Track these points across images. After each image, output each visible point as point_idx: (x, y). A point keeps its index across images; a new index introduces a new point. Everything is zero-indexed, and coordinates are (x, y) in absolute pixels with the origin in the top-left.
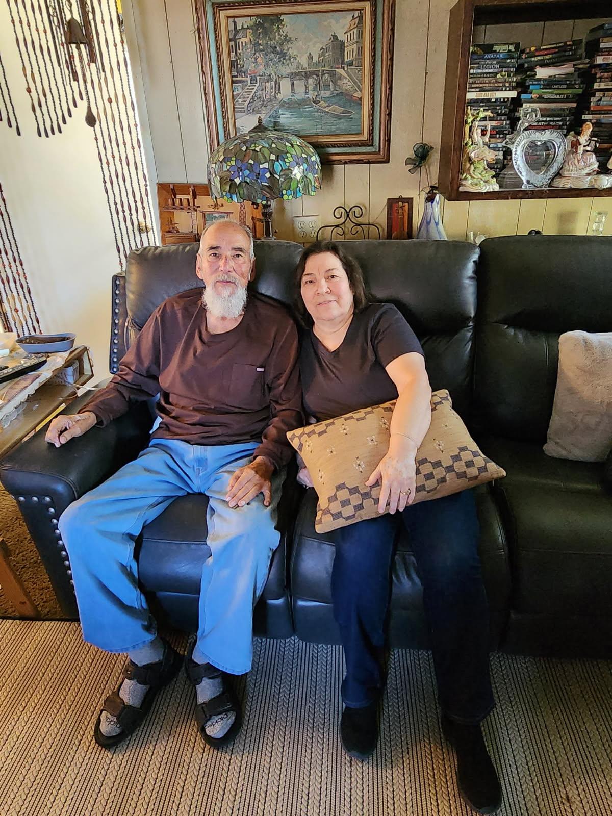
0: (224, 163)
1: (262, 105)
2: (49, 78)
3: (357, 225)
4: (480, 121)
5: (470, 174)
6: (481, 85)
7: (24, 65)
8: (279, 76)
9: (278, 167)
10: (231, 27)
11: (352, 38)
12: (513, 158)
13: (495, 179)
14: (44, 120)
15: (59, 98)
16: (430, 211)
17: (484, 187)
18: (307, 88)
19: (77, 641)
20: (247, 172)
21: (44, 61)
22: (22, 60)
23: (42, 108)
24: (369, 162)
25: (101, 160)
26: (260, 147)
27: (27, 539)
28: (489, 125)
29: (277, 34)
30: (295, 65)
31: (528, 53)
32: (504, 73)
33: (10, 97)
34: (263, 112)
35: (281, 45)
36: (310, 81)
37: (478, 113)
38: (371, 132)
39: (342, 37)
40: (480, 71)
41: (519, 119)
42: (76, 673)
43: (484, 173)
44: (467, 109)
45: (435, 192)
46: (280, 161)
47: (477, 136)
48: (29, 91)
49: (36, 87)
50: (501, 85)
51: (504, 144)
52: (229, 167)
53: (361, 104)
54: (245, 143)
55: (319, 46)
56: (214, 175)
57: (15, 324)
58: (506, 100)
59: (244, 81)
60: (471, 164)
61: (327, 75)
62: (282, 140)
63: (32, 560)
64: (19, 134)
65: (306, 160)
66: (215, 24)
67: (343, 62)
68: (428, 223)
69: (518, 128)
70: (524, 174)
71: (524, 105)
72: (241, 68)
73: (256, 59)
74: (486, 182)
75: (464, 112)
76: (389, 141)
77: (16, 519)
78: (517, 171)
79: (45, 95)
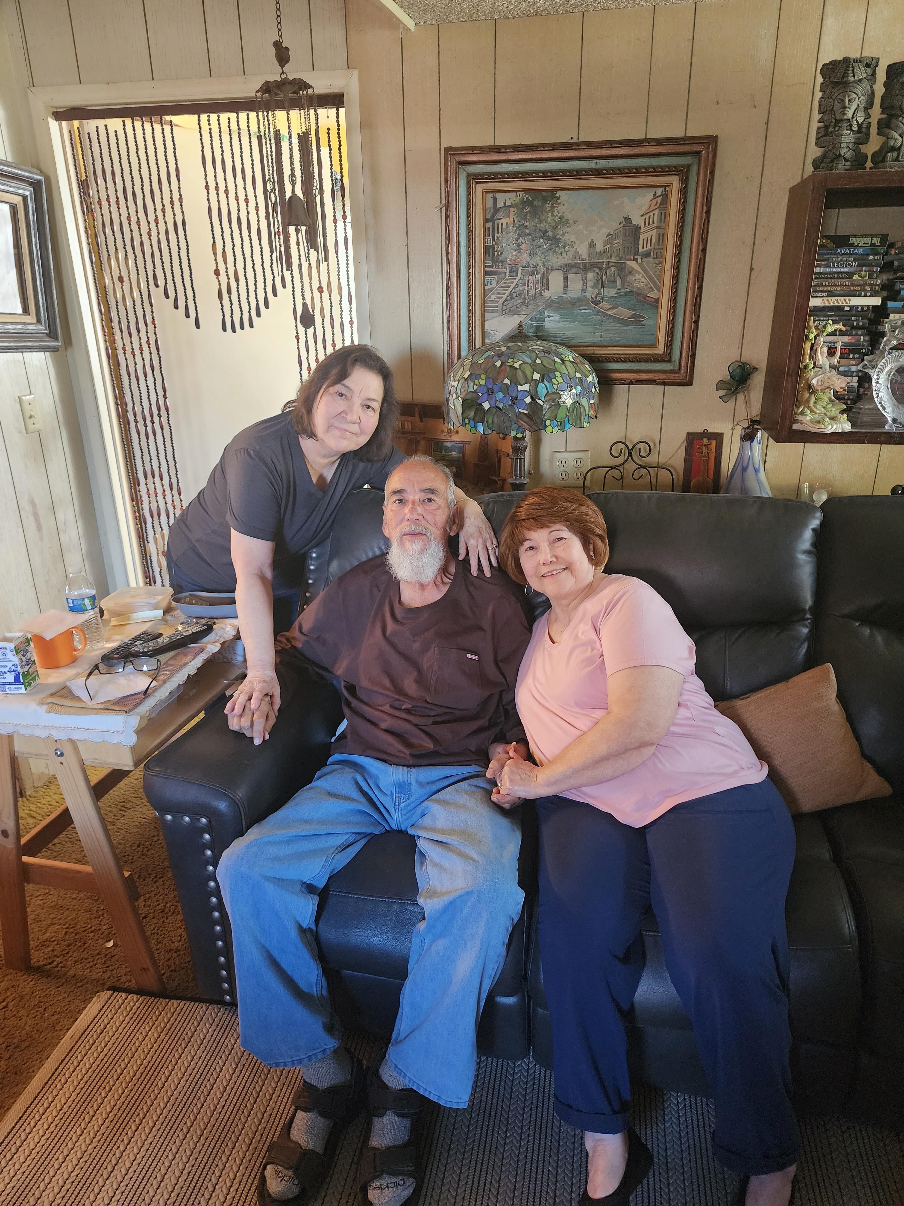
0: (469, 382)
1: (523, 303)
2: (244, 258)
3: (641, 467)
4: (827, 335)
5: (809, 408)
6: (829, 289)
7: (214, 241)
8: (548, 269)
9: (542, 390)
10: (490, 203)
11: (651, 223)
12: (874, 388)
13: (845, 416)
14: (232, 310)
15: (255, 284)
16: (748, 453)
17: (830, 427)
18: (584, 283)
19: (216, 1033)
20: (500, 395)
21: (241, 237)
22: (213, 234)
23: (232, 296)
24: (664, 383)
25: (300, 365)
26: (521, 362)
27: (152, 876)
28: (840, 341)
29: (550, 214)
30: (571, 254)
31: (899, 248)
32: (863, 273)
33: (192, 280)
34: (523, 313)
35: (554, 228)
36: (590, 275)
37: (825, 327)
38: (669, 345)
39: (637, 220)
40: (829, 270)
41: (883, 334)
42: (212, 1081)
43: (830, 406)
44: (809, 320)
45: (756, 426)
46: (545, 382)
47: (822, 357)
48: (217, 273)
49: (227, 268)
50: (859, 288)
51: (860, 367)
52: (476, 387)
53: (658, 307)
54: (500, 355)
55: (605, 231)
56: (454, 396)
57: (160, 572)
58: (865, 309)
59: (500, 273)
60: (811, 393)
61: (613, 269)
62: (549, 353)
63: (157, 908)
64: (198, 326)
65: (580, 382)
66: (469, 201)
67: (637, 253)
68: (745, 469)
69: (882, 346)
70: (889, 410)
71: (892, 316)
72: (498, 255)
73: (519, 245)
74: (832, 419)
75: (805, 325)
76: (693, 356)
77: (138, 846)
78: (879, 406)
79: (237, 280)
